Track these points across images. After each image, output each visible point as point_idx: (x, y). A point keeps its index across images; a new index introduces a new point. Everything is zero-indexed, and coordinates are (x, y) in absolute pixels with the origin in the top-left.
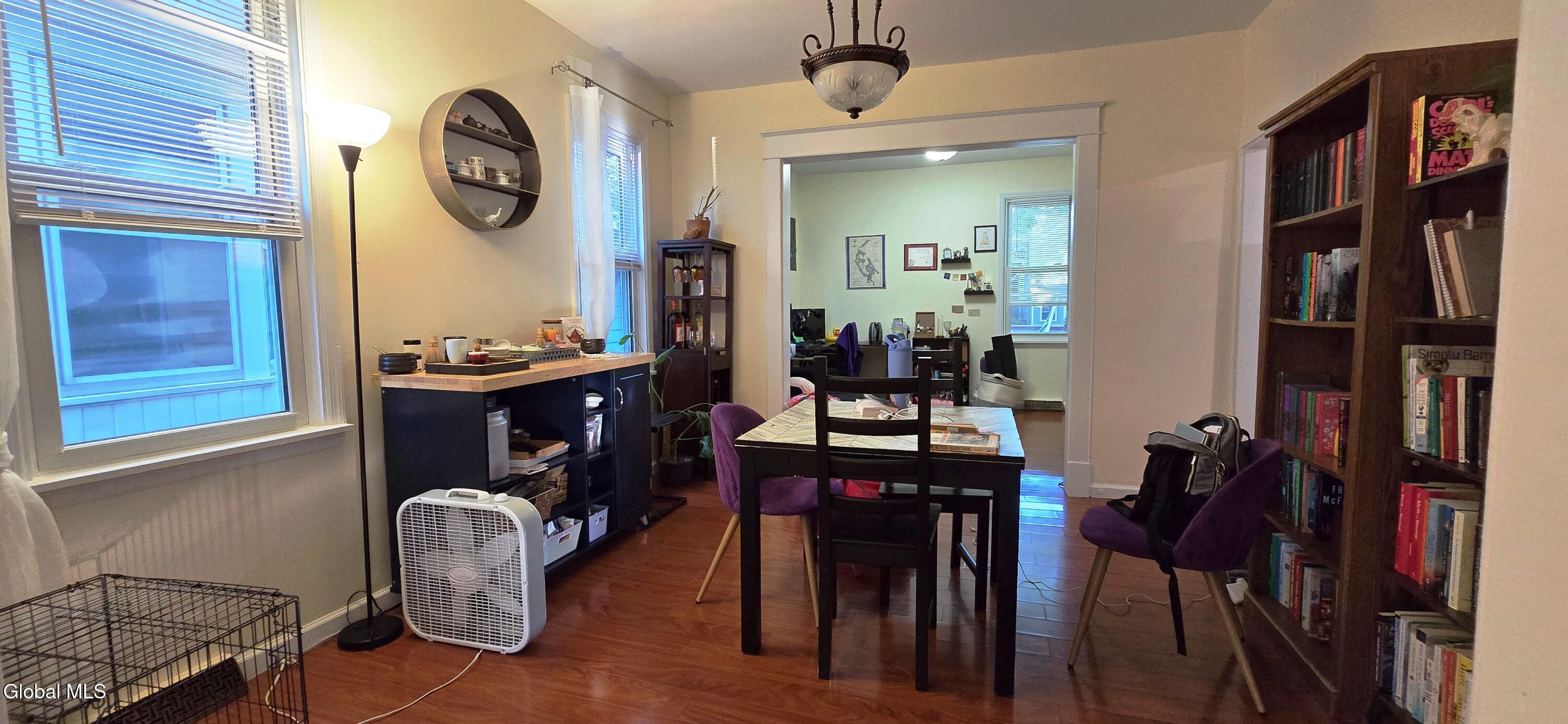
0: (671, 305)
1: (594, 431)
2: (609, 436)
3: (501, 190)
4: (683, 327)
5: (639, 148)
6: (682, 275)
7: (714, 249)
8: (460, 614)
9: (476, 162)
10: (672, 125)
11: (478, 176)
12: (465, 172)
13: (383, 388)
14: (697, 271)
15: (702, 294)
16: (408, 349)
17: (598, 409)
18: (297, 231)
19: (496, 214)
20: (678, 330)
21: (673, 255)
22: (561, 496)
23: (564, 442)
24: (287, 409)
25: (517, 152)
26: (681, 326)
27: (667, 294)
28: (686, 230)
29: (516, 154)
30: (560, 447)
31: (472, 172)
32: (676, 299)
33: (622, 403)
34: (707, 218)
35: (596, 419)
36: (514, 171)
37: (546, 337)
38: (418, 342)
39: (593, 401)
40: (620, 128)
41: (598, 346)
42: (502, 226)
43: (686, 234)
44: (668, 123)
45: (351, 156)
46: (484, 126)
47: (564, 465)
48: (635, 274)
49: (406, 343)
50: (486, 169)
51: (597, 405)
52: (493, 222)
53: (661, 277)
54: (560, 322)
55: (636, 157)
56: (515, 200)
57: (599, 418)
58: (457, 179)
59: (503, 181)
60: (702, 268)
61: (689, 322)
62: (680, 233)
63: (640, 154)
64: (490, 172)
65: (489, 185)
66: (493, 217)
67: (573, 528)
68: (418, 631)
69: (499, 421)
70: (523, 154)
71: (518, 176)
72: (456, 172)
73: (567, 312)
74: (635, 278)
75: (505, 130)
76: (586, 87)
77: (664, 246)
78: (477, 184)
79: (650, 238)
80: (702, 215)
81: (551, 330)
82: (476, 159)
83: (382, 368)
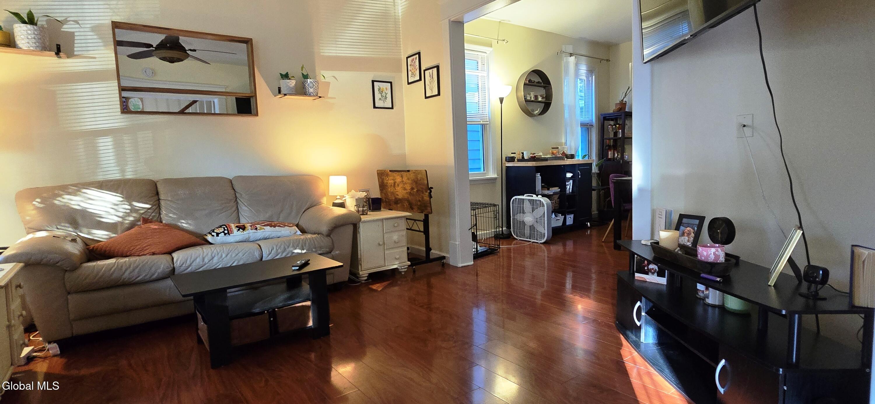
0: (607, 141)
1: (569, 186)
2: (575, 189)
3: (540, 102)
4: (613, 152)
5: (593, 74)
6: (612, 128)
7: (627, 115)
8: (527, 231)
9: (532, 94)
10: (610, 61)
11: (532, 99)
12: (528, 98)
13: (506, 166)
14: (619, 126)
15: (621, 136)
16: (513, 155)
17: (572, 178)
18: (488, 122)
19: (537, 111)
20: (610, 152)
21: (608, 120)
22: (557, 206)
23: (558, 188)
24: (484, 171)
25: (544, 87)
26: (611, 151)
27: (605, 137)
28: (615, 108)
29: (544, 88)
30: (557, 189)
31: (531, 98)
32: (610, 139)
33: (580, 177)
34: (626, 101)
35: (570, 182)
36: (543, 95)
37: (553, 153)
38: (515, 153)
39: (569, 175)
40: (583, 69)
41: (572, 156)
42: (539, 115)
43: (614, 110)
44: (608, 60)
45: (501, 100)
46: (534, 81)
47: (559, 195)
48: (590, 129)
49: (512, 153)
50: (535, 96)
51: (570, 177)
52: (537, 114)
53: (602, 130)
54: (558, 148)
55: (592, 79)
56: (544, 104)
57: (571, 181)
58: (526, 101)
59: (540, 99)
60: (621, 124)
61: (616, 150)
62: (612, 109)
63: (594, 77)
64: (536, 97)
65: (536, 101)
66: (537, 112)
67: (561, 218)
68: (515, 237)
69: (538, 176)
70: (546, 88)
71: (545, 96)
72: (526, 99)
73: (561, 144)
74: (591, 132)
75: (541, 81)
76: (570, 57)
77: (604, 116)
78: (532, 101)
79: (597, 112)
80: (623, 100)
81: (555, 151)
82: (532, 93)
83: (506, 161)
